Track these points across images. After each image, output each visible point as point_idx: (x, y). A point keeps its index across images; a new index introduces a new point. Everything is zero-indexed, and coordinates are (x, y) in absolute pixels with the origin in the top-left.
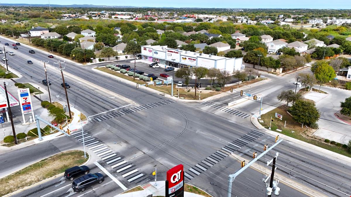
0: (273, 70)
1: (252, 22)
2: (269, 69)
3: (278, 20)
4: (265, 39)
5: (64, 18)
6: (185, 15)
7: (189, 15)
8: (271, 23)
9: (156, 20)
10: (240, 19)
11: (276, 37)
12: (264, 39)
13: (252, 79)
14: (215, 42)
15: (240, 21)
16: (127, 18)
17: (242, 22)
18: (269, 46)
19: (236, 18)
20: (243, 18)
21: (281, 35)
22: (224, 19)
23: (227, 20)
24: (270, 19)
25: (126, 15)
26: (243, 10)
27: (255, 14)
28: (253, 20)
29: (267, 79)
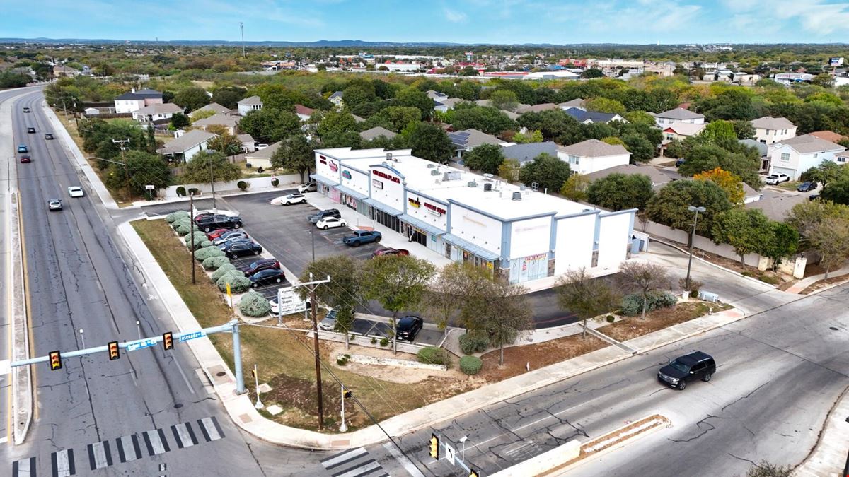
0: (764, 263)
1: (746, 78)
2: (751, 260)
3: (827, 73)
4: (768, 130)
5: (265, 71)
6: (564, 61)
7: (572, 61)
8: (805, 81)
9: (481, 73)
10: (712, 69)
11: (808, 123)
12: (765, 131)
13: (658, 307)
14: (584, 137)
15: (709, 77)
16: (410, 70)
17: (716, 78)
18: (775, 155)
19: (702, 66)
20: (723, 66)
21: (826, 117)
22: (666, 70)
23: (675, 72)
24: (803, 69)
25: (413, 62)
26: (730, 49)
27: (762, 58)
28: (749, 73)
29: (727, 307)
